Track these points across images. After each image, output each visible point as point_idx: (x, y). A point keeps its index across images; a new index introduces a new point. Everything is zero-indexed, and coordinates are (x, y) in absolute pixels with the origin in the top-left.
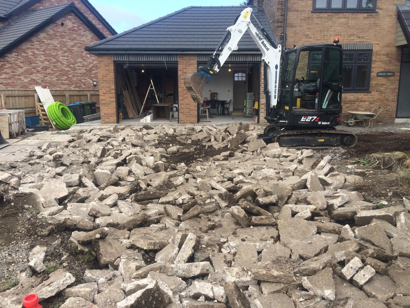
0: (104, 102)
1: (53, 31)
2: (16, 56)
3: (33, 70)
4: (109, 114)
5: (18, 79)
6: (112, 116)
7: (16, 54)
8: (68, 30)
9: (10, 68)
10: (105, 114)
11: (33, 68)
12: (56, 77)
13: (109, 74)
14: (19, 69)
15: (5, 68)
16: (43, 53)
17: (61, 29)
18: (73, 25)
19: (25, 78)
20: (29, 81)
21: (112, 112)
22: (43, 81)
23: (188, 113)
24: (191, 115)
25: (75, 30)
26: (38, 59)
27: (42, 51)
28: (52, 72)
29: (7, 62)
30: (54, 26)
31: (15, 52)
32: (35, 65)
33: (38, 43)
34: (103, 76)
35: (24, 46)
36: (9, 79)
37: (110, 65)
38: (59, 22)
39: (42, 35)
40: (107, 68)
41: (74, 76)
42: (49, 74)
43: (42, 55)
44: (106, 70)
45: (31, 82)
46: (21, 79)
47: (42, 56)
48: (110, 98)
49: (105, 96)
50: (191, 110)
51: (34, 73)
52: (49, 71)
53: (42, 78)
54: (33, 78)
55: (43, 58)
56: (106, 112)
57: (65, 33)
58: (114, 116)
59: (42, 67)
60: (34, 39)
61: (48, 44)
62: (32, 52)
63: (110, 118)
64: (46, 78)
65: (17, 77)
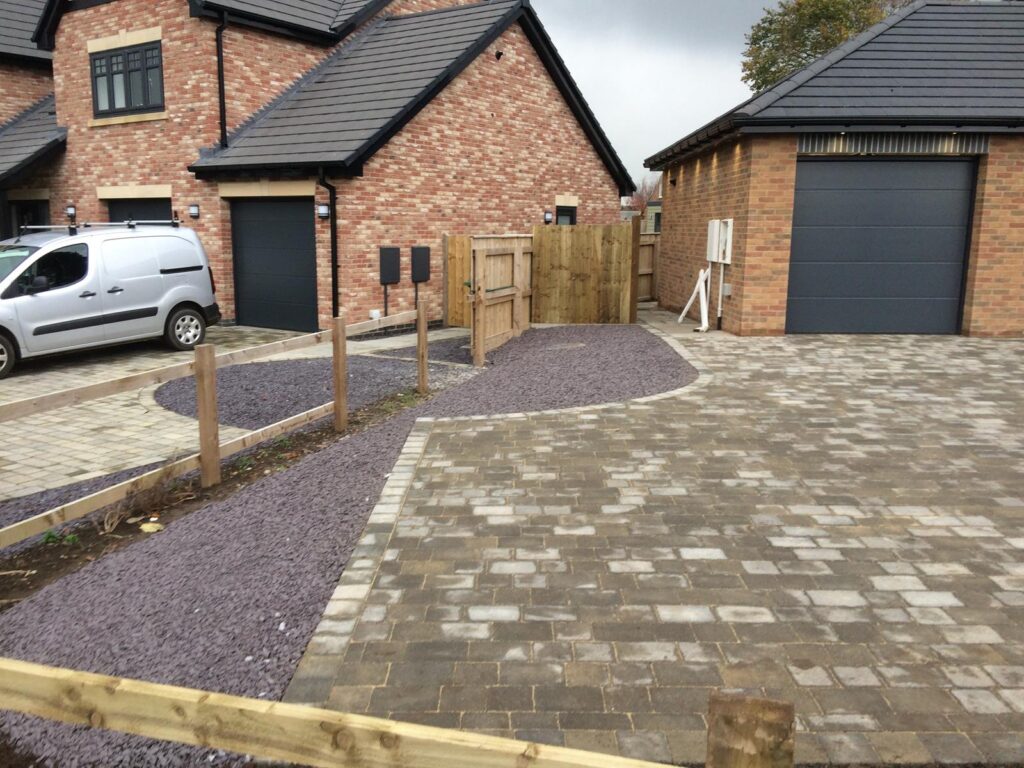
1: (480, 73)
2: (409, 141)
3: (438, 180)
5: (410, 205)
7: (409, 136)
8: (508, 72)
9: (396, 174)
11: (439, 177)
12: (480, 200)
13: (780, 194)
14: (413, 178)
15: (388, 176)
16: (458, 134)
17: (495, 69)
18: (517, 57)
19: (423, 202)
20: (431, 211)
21: (776, 302)
22: (454, 211)
23: (999, 304)
24: (1007, 310)
25: (519, 71)
26: (449, 150)
27: (458, 130)
28: (473, 187)
29: (392, 157)
30: (484, 61)
31: (408, 131)
32: (443, 167)
33: (451, 106)
34: (761, 200)
35: (427, 114)
36: (393, 204)
37: (788, 166)
38: (492, 49)
39: (459, 84)
40: (777, 175)
41: (511, 198)
42: (467, 191)
43: (458, 139)
44: (773, 181)
45: (434, 215)
46: (414, 206)
47: (457, 143)
48: (775, 260)
49: (760, 255)
50: (1010, 298)
51: (438, 189)
52: (467, 184)
53: (454, 203)
54: (438, 202)
55: (456, 148)
56: (759, 302)
57: (502, 79)
58: (781, 315)
59: (454, 173)
60: (444, 95)
61: (470, 110)
62: (438, 131)
63: (770, 318)
64: (462, 204)
65: (408, 200)
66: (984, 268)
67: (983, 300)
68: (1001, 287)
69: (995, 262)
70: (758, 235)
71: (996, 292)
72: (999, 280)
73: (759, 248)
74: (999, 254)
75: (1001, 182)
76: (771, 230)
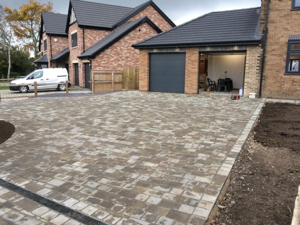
0: (141, 78)
1: (133, 35)
2: (111, 50)
3: (120, 59)
4: (143, 86)
5: (111, 64)
6: (145, 87)
7: (111, 49)
8: (143, 34)
9: (107, 57)
10: (141, 86)
11: (120, 58)
12: (134, 63)
13: (145, 61)
14: (112, 58)
15: (104, 58)
16: (126, 48)
17: (138, 33)
18: (146, 30)
19: (115, 63)
20: (117, 65)
21: (145, 84)
22: (125, 65)
23: (190, 86)
24: (193, 88)
25: (148, 33)
26: (123, 52)
27: (126, 47)
28: (131, 60)
29: (105, 54)
30: (135, 32)
31: (110, 48)
32: (121, 56)
33: (124, 42)
34: (141, 62)
35: (116, 45)
36: (106, 64)
37: (146, 55)
38: (138, 29)
39: (126, 38)
40: (144, 57)
42: (129, 61)
43: (126, 49)
44: (143, 58)
45: (118, 66)
46: (112, 64)
47: (126, 50)
48: (145, 75)
49: (142, 74)
50: (193, 85)
51: (120, 60)
52: (129, 59)
53: (125, 63)
54: (120, 63)
55: (126, 51)
56: (142, 84)
57: (141, 35)
58: (146, 87)
59: (125, 57)
60: (122, 40)
61: (130, 43)
62: (120, 48)
63: (144, 88)
64: (127, 64)
65: (111, 63)
66: (187, 78)
67: (187, 85)
68: (191, 82)
69: (189, 77)
70: (141, 70)
71: (190, 84)
72: (190, 81)
73: (141, 73)
74: (190, 75)
75: (189, 58)
76: (143, 69)
